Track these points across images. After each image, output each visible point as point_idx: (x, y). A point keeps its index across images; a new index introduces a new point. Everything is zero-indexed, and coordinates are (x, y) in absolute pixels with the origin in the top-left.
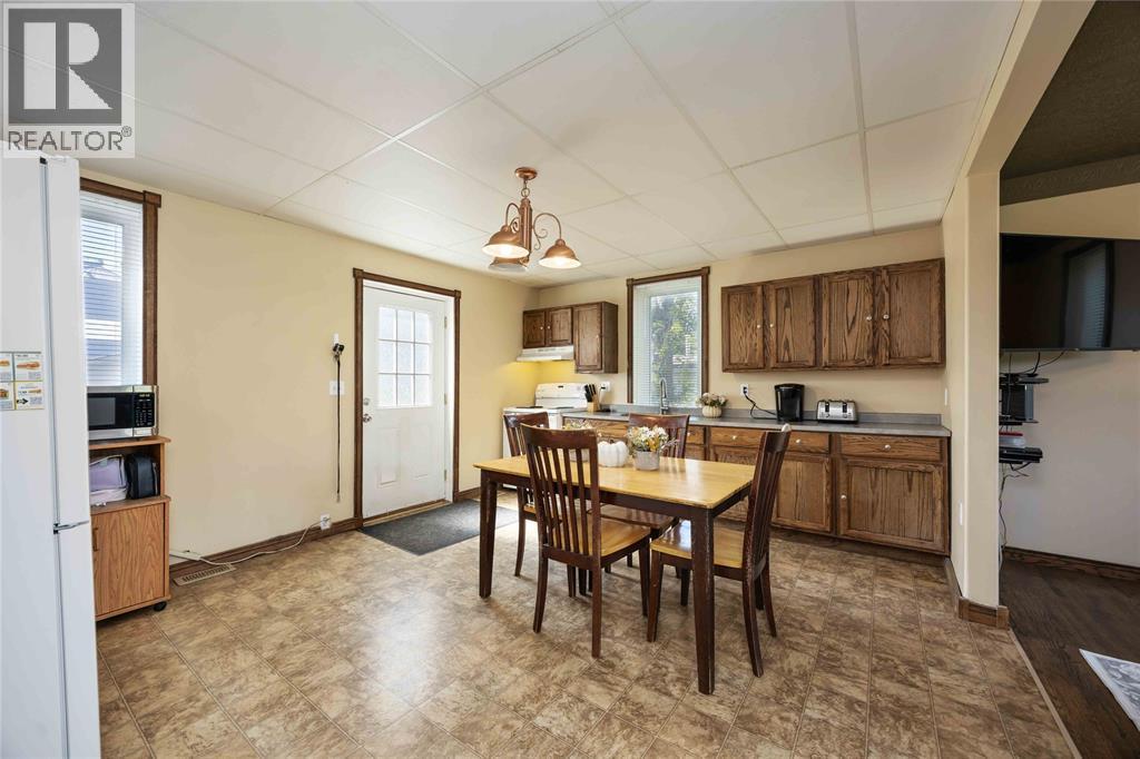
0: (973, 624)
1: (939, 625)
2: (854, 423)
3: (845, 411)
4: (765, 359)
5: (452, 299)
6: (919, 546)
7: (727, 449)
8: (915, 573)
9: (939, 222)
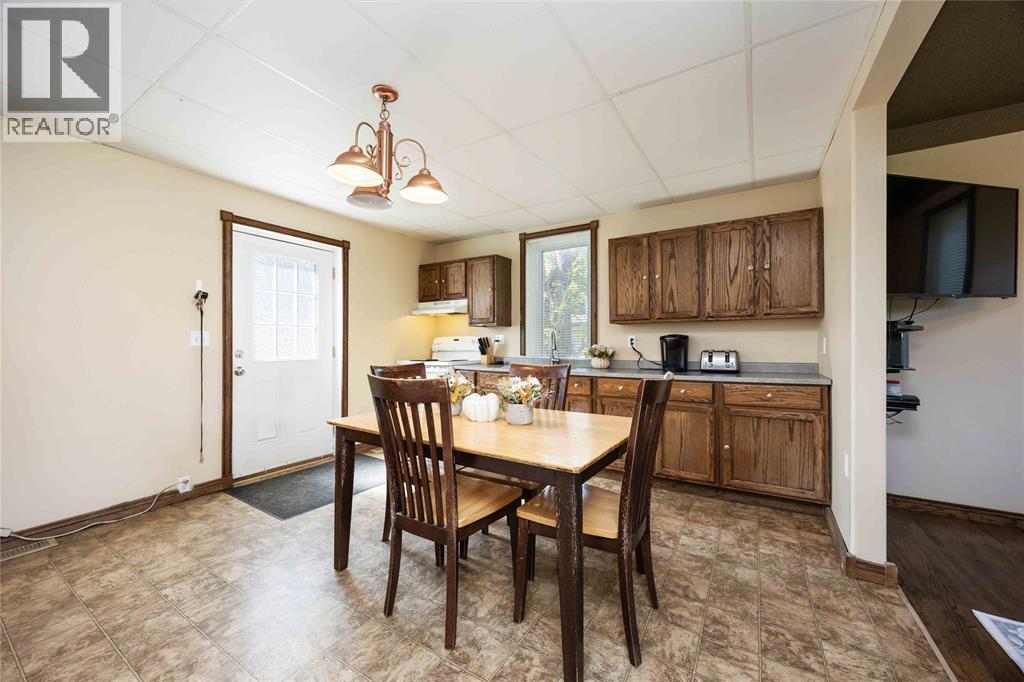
0: (862, 583)
1: (827, 586)
2: (737, 373)
3: (727, 360)
4: (651, 310)
5: (340, 249)
6: (801, 495)
7: (614, 400)
8: (797, 523)
9: (816, 174)
